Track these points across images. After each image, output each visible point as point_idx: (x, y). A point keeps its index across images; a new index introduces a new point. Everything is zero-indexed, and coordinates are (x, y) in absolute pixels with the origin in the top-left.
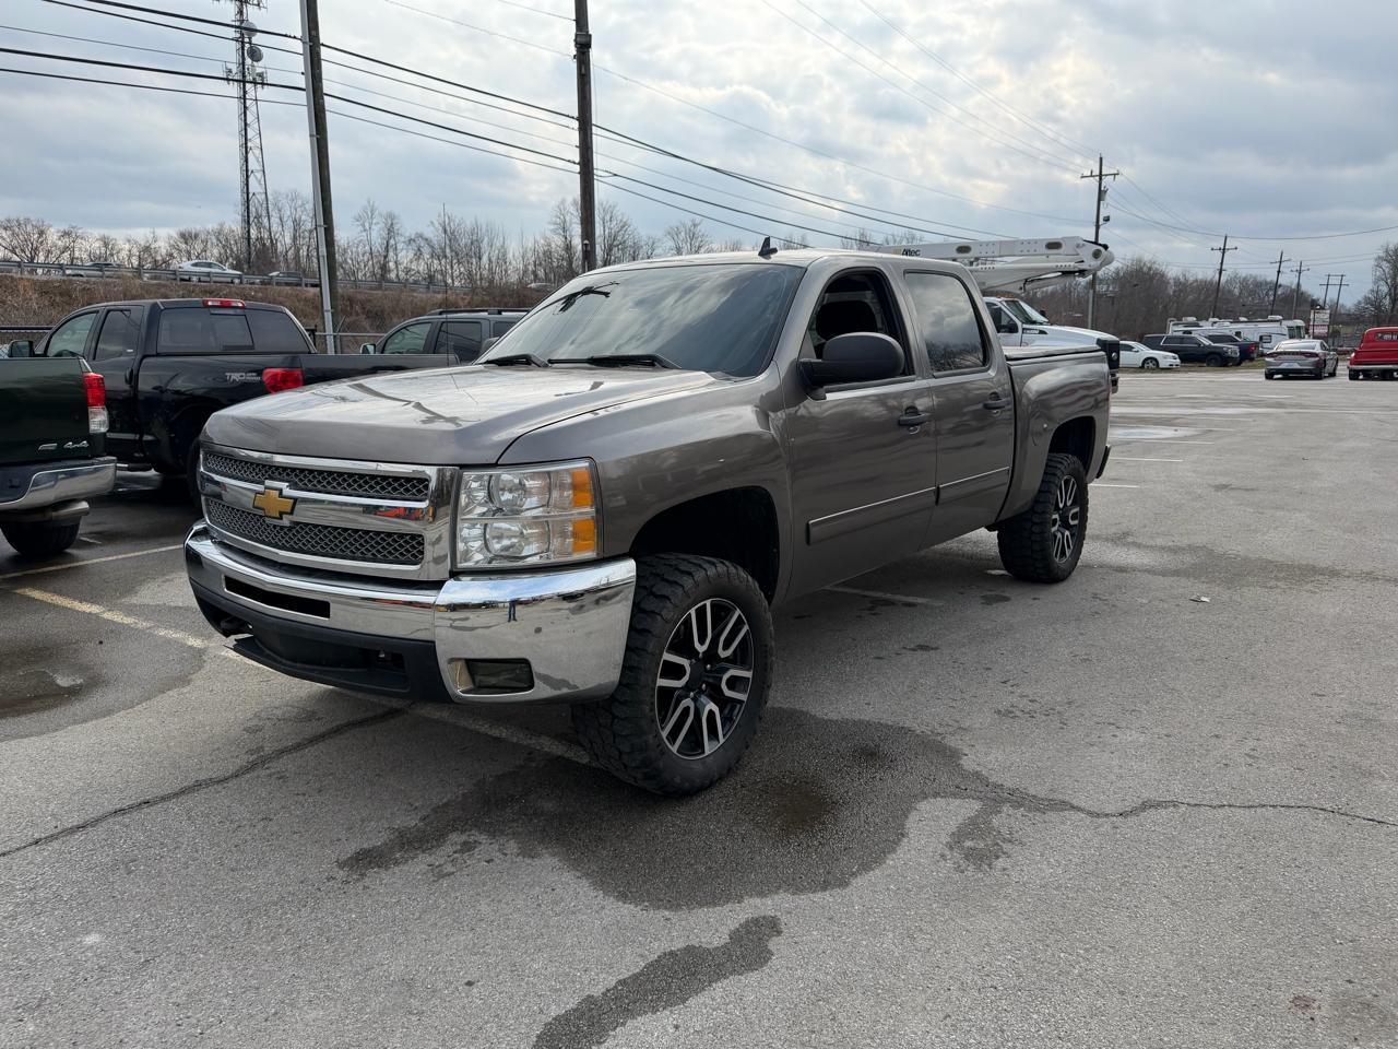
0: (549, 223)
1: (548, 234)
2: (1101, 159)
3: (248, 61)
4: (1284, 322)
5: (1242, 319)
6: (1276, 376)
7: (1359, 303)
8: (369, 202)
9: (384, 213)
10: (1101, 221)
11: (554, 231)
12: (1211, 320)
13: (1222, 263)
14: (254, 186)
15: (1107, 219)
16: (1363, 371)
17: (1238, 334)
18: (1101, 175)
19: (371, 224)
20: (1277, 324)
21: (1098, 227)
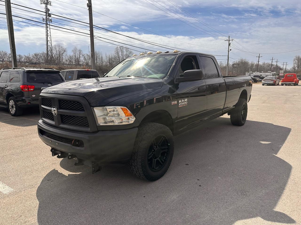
0: (115, 52)
1: (114, 54)
2: (229, 37)
3: (48, 17)
4: (271, 73)
5: (262, 72)
6: (265, 85)
7: (291, 69)
8: (75, 47)
9: (79, 50)
10: (229, 50)
11: (115, 54)
12: (255, 72)
13: (259, 60)
14: (49, 44)
15: (231, 50)
16: (285, 84)
17: (261, 75)
18: (229, 40)
19: (76, 52)
20: (270, 73)
21: (229, 52)
